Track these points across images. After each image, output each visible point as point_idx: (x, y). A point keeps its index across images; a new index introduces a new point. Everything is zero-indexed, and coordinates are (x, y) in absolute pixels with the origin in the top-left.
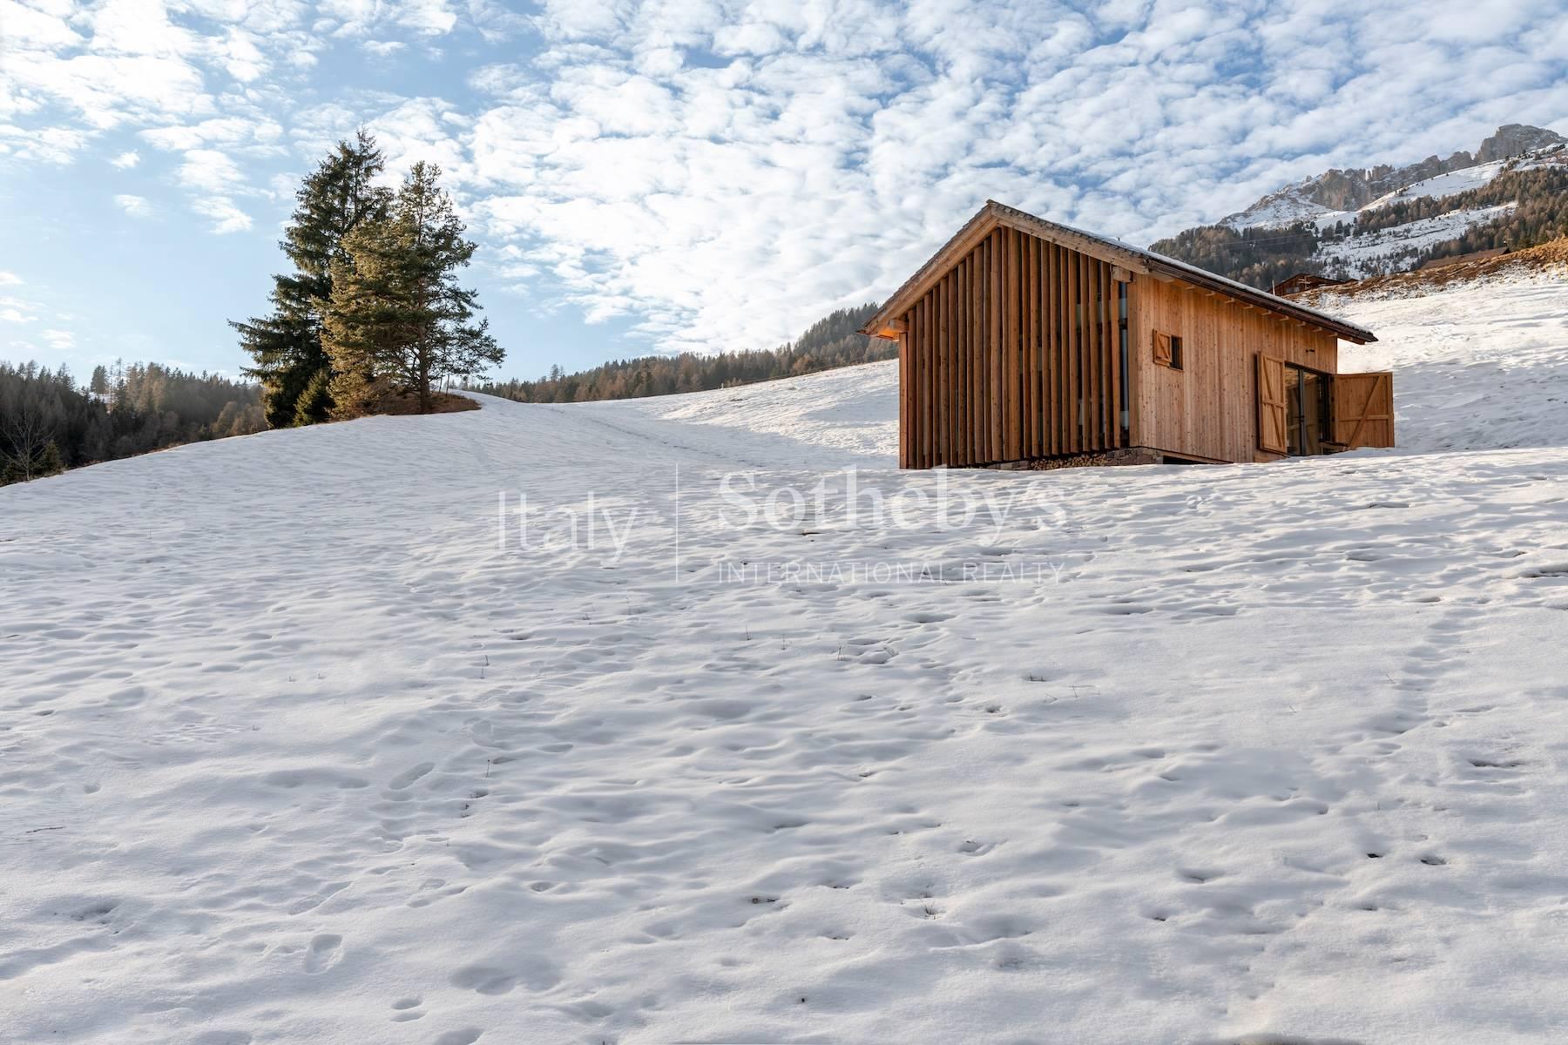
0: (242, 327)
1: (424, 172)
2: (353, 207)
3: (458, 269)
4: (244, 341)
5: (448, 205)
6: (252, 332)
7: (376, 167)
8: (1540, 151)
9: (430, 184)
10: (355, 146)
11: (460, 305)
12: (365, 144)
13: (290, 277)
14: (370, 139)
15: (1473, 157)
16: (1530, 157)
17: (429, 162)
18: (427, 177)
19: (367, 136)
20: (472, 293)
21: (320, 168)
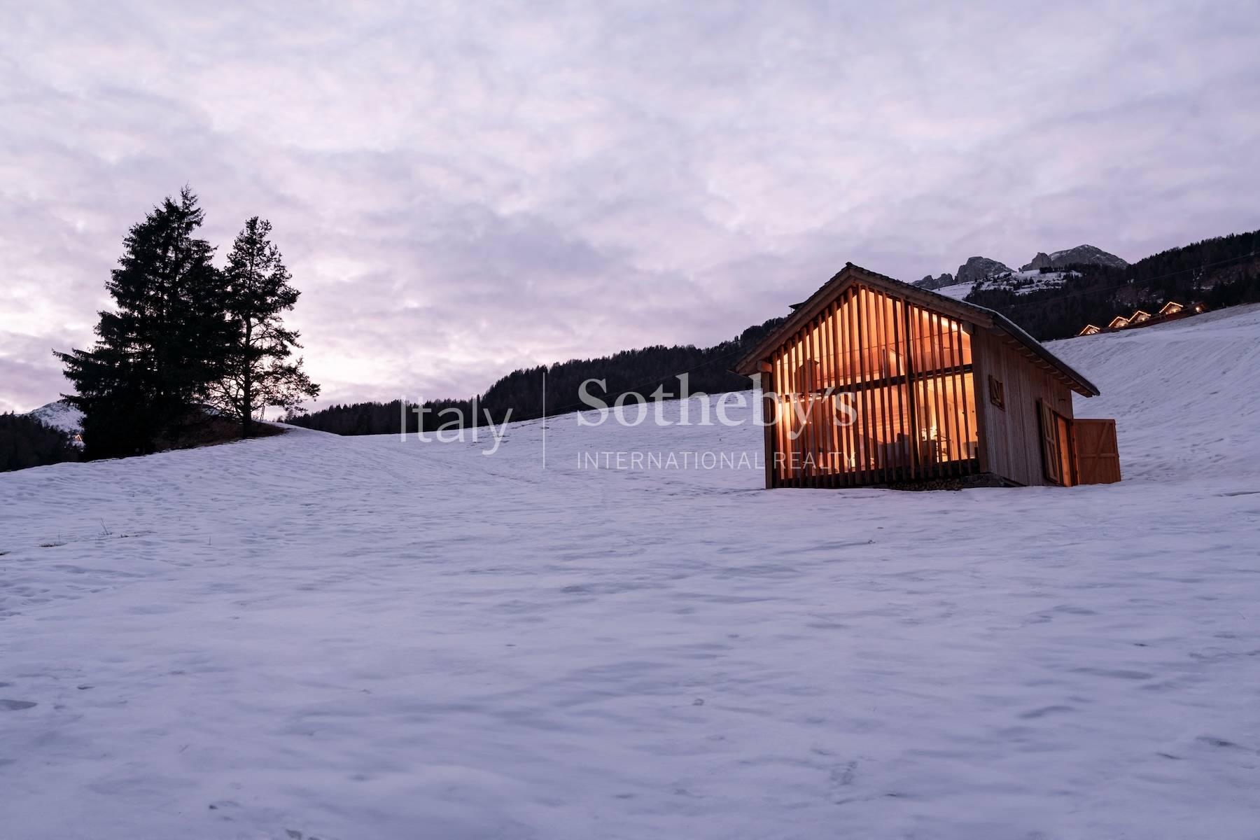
0: (66, 358)
1: (257, 226)
2: (173, 255)
3: (283, 313)
4: (67, 370)
5: (277, 256)
6: (74, 362)
7: (195, 222)
8: (996, 276)
9: (261, 237)
10: (179, 203)
11: (282, 344)
12: (188, 202)
13: (114, 314)
14: (192, 198)
15: (954, 278)
16: (990, 281)
17: (262, 218)
18: (260, 231)
19: (190, 196)
20: (295, 334)
21: (147, 220)
